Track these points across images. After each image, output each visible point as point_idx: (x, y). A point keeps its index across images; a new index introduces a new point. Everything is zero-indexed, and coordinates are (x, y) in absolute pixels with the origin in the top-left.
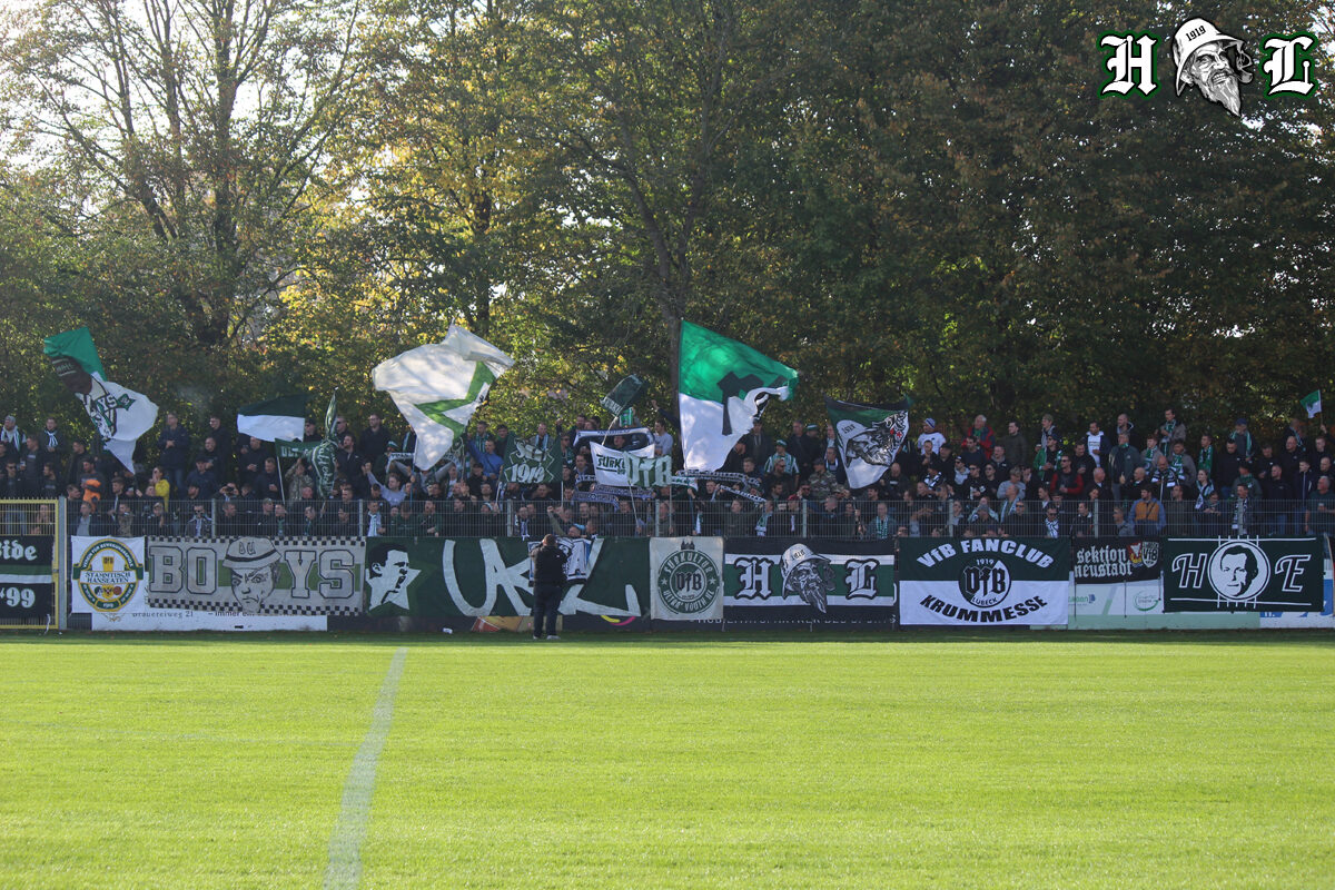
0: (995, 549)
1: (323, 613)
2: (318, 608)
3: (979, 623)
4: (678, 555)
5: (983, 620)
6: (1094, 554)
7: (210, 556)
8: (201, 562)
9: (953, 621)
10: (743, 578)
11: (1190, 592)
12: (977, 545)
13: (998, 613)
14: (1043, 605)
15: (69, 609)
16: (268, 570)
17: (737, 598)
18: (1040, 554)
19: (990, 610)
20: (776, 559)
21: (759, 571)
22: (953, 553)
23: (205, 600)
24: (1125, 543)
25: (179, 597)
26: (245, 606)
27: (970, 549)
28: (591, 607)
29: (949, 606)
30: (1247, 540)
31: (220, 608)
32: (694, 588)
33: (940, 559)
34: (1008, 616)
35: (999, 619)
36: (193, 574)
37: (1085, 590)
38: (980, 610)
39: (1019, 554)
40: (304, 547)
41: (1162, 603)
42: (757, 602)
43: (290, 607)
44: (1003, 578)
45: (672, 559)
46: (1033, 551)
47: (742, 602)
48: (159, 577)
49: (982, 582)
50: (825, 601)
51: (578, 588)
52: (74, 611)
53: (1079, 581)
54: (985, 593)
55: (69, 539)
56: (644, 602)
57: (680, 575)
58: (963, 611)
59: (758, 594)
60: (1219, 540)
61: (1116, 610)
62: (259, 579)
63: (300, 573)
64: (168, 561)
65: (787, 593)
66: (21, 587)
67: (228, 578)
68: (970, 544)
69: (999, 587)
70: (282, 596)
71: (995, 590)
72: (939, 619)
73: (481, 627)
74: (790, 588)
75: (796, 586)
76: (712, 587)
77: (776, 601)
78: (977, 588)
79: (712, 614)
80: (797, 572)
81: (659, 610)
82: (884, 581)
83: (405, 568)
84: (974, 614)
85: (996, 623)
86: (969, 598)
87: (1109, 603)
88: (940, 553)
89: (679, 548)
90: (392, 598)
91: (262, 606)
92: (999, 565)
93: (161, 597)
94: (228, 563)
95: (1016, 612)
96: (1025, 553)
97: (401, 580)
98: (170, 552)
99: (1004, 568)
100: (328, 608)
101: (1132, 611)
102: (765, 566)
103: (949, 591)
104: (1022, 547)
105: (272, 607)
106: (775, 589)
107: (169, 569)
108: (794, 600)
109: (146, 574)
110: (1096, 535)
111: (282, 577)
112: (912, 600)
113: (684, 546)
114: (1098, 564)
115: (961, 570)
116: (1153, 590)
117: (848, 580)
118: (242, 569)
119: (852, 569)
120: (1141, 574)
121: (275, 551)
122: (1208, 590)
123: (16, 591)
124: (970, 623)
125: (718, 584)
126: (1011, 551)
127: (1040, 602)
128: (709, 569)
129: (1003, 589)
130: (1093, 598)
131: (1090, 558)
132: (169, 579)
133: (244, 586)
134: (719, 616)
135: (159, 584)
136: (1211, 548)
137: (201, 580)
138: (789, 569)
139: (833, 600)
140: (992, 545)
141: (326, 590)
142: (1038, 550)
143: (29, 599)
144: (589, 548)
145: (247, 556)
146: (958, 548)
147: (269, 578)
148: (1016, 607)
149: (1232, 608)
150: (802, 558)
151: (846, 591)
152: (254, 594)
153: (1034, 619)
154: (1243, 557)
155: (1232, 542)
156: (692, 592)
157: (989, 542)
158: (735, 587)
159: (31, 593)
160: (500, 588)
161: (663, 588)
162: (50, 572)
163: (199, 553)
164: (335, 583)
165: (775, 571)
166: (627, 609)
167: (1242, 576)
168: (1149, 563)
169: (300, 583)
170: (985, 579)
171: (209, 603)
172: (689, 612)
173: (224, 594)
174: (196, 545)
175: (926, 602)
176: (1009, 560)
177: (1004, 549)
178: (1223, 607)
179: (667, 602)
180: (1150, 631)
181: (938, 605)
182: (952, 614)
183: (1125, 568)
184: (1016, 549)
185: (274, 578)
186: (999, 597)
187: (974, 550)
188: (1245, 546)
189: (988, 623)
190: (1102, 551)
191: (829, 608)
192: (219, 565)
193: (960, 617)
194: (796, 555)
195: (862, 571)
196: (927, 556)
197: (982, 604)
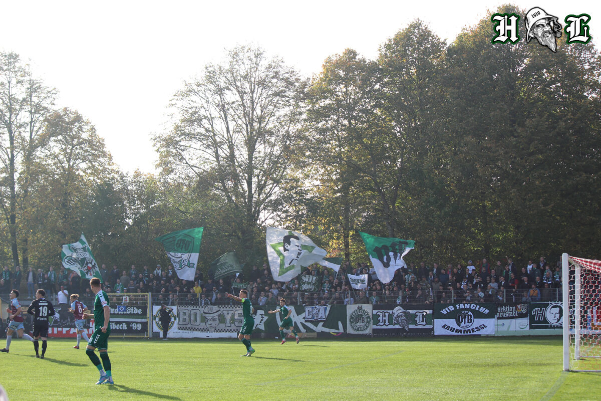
0: (468, 307)
1: (236, 332)
2: (234, 330)
3: (463, 334)
4: (357, 311)
5: (464, 333)
6: (504, 309)
7: (198, 312)
8: (195, 314)
9: (454, 333)
10: (379, 319)
11: (539, 322)
12: (462, 306)
13: (469, 330)
14: (486, 327)
15: (153, 331)
16: (217, 317)
17: (377, 326)
18: (484, 309)
19: (467, 329)
20: (391, 312)
21: (385, 316)
22: (453, 309)
23: (196, 327)
24: (515, 305)
25: (188, 326)
26: (210, 329)
27: (459, 307)
28: (327, 330)
29: (452, 328)
30: (560, 303)
31: (202, 330)
32: (362, 322)
33: (449, 311)
34: (473, 331)
35: (470, 332)
36: (192, 318)
37: (501, 322)
38: (463, 329)
39: (477, 309)
40: (230, 309)
41: (528, 326)
42: (384, 327)
43: (225, 330)
44: (471, 317)
45: (354, 312)
46: (482, 308)
47: (379, 327)
48: (181, 319)
49: (463, 319)
50: (408, 327)
51: (322, 323)
52: (154, 331)
53: (498, 318)
54: (465, 323)
55: (152, 307)
56: (345, 327)
57: (358, 317)
58: (457, 330)
59: (384, 324)
60: (549, 303)
61: (512, 329)
62: (214, 320)
63: (228, 318)
64: (184, 314)
65: (395, 324)
66: (137, 323)
67: (204, 320)
68: (459, 306)
69: (470, 321)
70: (222, 326)
71: (468, 322)
72: (449, 333)
73: (289, 336)
74: (396, 322)
75: (398, 321)
76: (368, 322)
77: (391, 327)
78: (462, 321)
79: (368, 331)
80: (398, 316)
81: (350, 330)
82: (429, 319)
83: (263, 316)
84: (461, 331)
85: (469, 334)
86: (459, 325)
87: (509, 327)
88: (449, 309)
89: (357, 308)
90: (259, 326)
91: (216, 329)
92: (470, 313)
93: (182, 326)
94: (204, 315)
95: (476, 330)
96: (479, 308)
97: (262, 320)
98: (185, 311)
99: (472, 314)
100: (237, 330)
101: (518, 329)
102: (387, 314)
103: (452, 323)
104: (478, 306)
105: (219, 330)
106: (390, 323)
107: (185, 317)
108: (397, 326)
109: (177, 319)
110: (505, 302)
111: (222, 319)
112: (439, 326)
113: (358, 308)
114: (505, 312)
115: (457, 315)
116: (525, 321)
117: (416, 319)
118: (209, 317)
119: (417, 315)
120: (521, 316)
121: (219, 310)
122: (545, 321)
123: (136, 324)
124: (459, 334)
125: (370, 321)
126: (474, 308)
127: (484, 326)
128: (368, 316)
129: (471, 322)
130: (504, 324)
131: (503, 310)
132: (184, 320)
133: (209, 322)
134: (371, 332)
135: (181, 322)
136: (546, 306)
137: (195, 320)
138: (395, 315)
139: (411, 326)
140: (467, 306)
141: (236, 323)
142: (484, 307)
143: (140, 327)
144: (326, 309)
145: (210, 312)
146: (455, 307)
147: (218, 320)
148: (476, 328)
149: (554, 327)
150: (400, 311)
151: (415, 323)
152: (213, 325)
153: (482, 332)
154: (558, 309)
155: (554, 304)
156: (361, 324)
157: (466, 305)
158: (376, 322)
159: (140, 325)
160: (295, 322)
161: (351, 322)
162: (146, 318)
163: (195, 311)
164: (240, 322)
165: (390, 316)
166: (339, 330)
167: (558, 316)
168: (524, 311)
169: (228, 321)
170: (465, 318)
171: (198, 328)
172: (360, 331)
173: (203, 325)
174: (194, 308)
175: (444, 327)
176: (473, 311)
177: (471, 307)
178: (551, 327)
179: (353, 327)
180: (524, 336)
181: (448, 328)
182: (453, 331)
183: (515, 314)
184: (476, 307)
185: (219, 320)
186: (470, 324)
187: (461, 308)
188: (558, 305)
189: (466, 334)
190: (507, 307)
191: (409, 329)
192: (201, 315)
193: (456, 332)
194: (398, 311)
195: (421, 316)
196: (444, 310)
197: (464, 327)
